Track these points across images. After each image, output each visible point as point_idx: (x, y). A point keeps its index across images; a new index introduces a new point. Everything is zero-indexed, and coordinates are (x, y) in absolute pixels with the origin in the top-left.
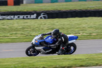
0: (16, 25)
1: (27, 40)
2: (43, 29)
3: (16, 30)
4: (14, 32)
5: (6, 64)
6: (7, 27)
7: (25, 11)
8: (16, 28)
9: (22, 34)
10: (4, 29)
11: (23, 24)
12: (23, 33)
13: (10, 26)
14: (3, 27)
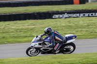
0: (81, 23)
1: (92, 37)
3: (82, 27)
4: (80, 30)
6: (73, 25)
7: (90, 9)
9: (87, 31)
10: (70, 26)
11: (88, 22)
13: (76, 23)
14: (69, 24)
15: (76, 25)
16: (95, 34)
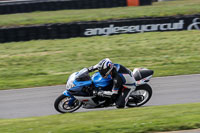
0: (143, 44)
1: (166, 72)
2: (196, 50)
3: (145, 53)
4: (140, 58)
5: (123, 120)
6: (127, 48)
7: (162, 15)
8: (145, 50)
9: (156, 61)
10: (120, 51)
11: (158, 42)
12: (158, 58)
13: (132, 46)
14: (119, 48)
15: (132, 48)
16: (173, 66)
